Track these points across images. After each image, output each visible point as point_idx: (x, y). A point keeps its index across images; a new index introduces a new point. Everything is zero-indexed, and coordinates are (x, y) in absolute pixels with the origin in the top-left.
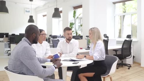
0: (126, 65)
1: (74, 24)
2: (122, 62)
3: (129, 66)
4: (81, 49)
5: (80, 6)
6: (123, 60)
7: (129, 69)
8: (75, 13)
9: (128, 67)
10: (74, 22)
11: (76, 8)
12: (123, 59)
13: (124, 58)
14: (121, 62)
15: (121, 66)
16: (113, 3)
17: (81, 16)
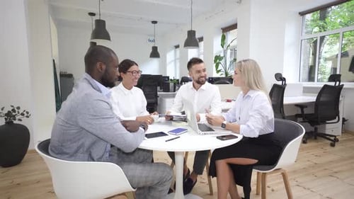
0: (324, 136)
1: (222, 58)
2: (316, 129)
3: (332, 140)
4: (228, 101)
5: (234, 27)
6: (318, 126)
7: (333, 145)
8: (224, 38)
9: (330, 142)
10: (222, 55)
11: (226, 30)
12: (319, 124)
13: (321, 122)
14: (312, 129)
15: (313, 138)
16: (300, 13)
17: (235, 43)
